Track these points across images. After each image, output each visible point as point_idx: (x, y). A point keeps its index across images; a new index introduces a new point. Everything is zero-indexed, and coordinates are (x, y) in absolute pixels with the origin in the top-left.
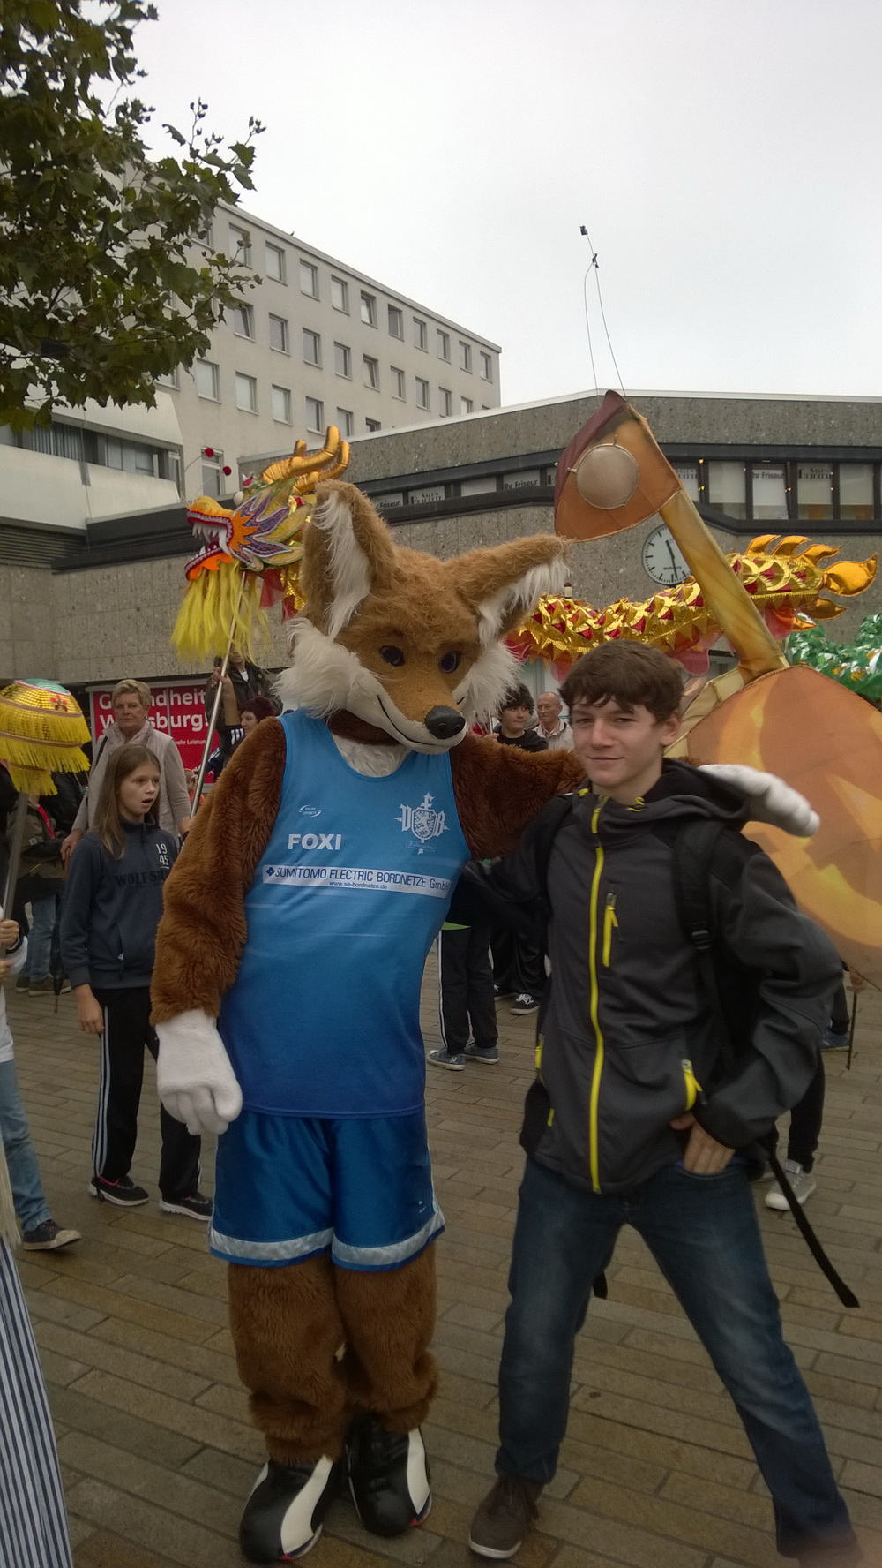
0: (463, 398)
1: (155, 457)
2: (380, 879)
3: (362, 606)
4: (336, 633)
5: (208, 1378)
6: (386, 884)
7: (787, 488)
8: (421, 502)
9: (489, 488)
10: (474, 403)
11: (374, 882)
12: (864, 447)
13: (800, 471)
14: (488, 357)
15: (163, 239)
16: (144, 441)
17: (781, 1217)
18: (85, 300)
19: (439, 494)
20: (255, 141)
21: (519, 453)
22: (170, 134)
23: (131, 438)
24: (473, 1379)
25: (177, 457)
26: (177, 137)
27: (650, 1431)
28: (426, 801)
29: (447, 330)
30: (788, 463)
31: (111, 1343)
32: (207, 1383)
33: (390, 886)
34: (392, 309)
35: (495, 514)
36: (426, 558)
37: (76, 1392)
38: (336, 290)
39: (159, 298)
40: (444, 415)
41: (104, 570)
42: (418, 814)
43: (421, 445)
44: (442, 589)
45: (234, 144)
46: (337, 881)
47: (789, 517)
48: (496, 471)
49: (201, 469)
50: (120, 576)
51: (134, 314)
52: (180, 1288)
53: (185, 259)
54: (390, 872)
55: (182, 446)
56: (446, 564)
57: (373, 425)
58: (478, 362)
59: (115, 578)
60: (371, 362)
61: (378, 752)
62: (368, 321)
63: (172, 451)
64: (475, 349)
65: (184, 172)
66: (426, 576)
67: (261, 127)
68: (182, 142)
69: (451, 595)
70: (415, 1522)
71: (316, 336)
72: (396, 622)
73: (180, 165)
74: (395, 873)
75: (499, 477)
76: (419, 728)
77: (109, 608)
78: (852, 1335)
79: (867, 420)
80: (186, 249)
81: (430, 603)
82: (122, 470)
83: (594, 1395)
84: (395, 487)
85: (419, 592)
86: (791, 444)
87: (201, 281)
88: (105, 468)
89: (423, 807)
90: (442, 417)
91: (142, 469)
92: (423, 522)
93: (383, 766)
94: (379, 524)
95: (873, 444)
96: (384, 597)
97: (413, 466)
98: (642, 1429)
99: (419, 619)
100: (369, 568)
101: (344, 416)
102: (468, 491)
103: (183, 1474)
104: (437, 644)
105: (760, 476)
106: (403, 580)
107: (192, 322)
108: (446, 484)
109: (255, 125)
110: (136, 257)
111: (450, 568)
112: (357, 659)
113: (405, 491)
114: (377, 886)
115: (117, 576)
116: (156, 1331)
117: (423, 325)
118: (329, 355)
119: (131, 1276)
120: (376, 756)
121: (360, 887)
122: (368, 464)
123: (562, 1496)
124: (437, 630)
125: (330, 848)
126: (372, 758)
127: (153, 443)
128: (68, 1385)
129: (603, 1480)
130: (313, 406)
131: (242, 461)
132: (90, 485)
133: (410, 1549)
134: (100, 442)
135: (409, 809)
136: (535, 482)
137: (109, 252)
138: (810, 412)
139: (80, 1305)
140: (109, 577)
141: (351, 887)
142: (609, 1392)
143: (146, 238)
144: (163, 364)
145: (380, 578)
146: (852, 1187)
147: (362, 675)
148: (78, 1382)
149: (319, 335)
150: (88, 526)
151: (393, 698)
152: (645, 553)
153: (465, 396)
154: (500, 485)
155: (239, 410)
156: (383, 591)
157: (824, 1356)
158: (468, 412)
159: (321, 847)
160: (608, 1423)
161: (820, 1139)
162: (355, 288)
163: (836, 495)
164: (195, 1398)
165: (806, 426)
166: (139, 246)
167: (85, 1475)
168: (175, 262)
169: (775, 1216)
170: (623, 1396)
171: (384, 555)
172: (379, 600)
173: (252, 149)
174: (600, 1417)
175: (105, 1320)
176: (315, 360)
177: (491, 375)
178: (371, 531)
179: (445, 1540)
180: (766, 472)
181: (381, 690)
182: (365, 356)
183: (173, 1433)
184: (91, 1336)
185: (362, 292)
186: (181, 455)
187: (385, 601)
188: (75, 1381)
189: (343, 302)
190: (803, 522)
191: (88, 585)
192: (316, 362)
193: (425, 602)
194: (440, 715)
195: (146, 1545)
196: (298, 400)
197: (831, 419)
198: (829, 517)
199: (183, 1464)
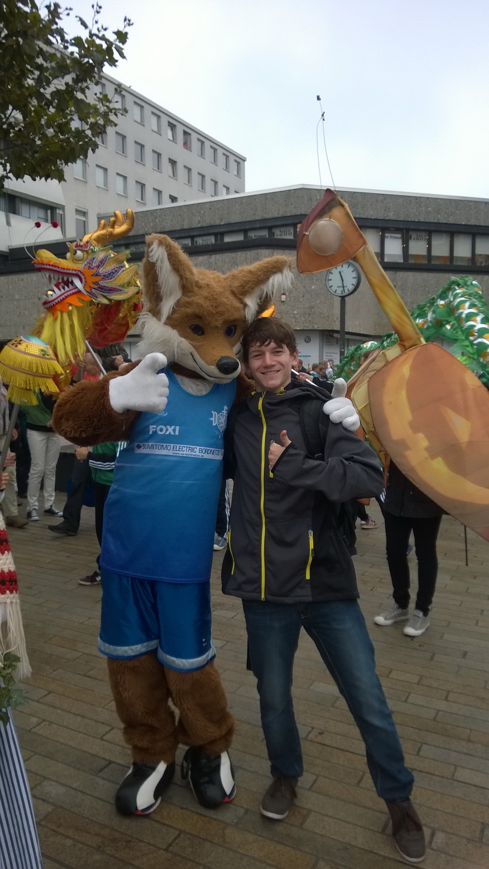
0: (224, 186)
1: (49, 212)
2: (200, 452)
3: (178, 304)
4: (166, 318)
5: (109, 726)
6: (203, 454)
7: (403, 244)
8: (201, 244)
9: (240, 238)
10: (230, 189)
11: (197, 453)
12: (446, 223)
13: (411, 235)
14: (238, 163)
15: (74, 84)
16: (43, 202)
17: (412, 640)
18: (24, 118)
19: (211, 240)
20: (128, 29)
21: (257, 218)
22: (80, 22)
23: (35, 200)
24: (254, 725)
25: (61, 212)
26: (84, 24)
27: (352, 753)
28: (225, 410)
29: (216, 146)
30: (404, 231)
31: (53, 707)
32: (108, 728)
33: (206, 456)
34: (185, 133)
35: (244, 252)
36: (214, 274)
37: (35, 733)
38: (154, 120)
39: (68, 120)
40: (213, 195)
41: (19, 275)
42: (220, 416)
43: (202, 212)
44: (222, 290)
45: (116, 30)
46: (176, 452)
47: (404, 261)
48: (244, 228)
49: (75, 220)
50: (29, 279)
51: (53, 128)
52: (89, 677)
53: (86, 97)
54: (206, 448)
55: (64, 206)
56: (224, 276)
57: (173, 199)
58: (233, 166)
59: (26, 280)
60: (173, 163)
61: (197, 383)
62: (172, 139)
63: (58, 208)
64: (232, 158)
65: (86, 46)
66: (214, 284)
67: (131, 23)
68: (86, 27)
69: (228, 294)
70: (227, 799)
71: (142, 146)
72: (197, 311)
73: (84, 41)
74: (208, 448)
75: (245, 231)
76: (214, 370)
77: (22, 298)
78: (455, 702)
79: (448, 209)
80: (87, 91)
81: (216, 299)
82: (30, 218)
83: (321, 734)
84: (187, 235)
85: (209, 293)
86: (406, 220)
87: (93, 110)
88: (20, 217)
89: (223, 413)
90: (212, 196)
91: (41, 218)
92: (203, 255)
93: (201, 390)
94: (183, 256)
95: (450, 222)
96: (189, 297)
97: (197, 223)
98: (348, 751)
99: (210, 308)
100: (180, 282)
101: (157, 193)
102: (227, 239)
103: (100, 777)
104: (221, 322)
105: (389, 237)
106: (200, 287)
107: (89, 133)
108: (216, 235)
109: (127, 21)
110: (57, 93)
111: (227, 279)
112: (177, 333)
113: (193, 238)
114: (199, 456)
115: (27, 280)
116: (78, 700)
117: (203, 143)
118: (149, 157)
119: (60, 670)
120: (197, 385)
121: (190, 456)
122: (172, 221)
123: (308, 787)
124: (221, 314)
125: (172, 433)
126: (194, 386)
127: (48, 203)
128: (31, 729)
129: (330, 779)
130: (140, 186)
131: (100, 216)
132: (11, 226)
133: (228, 815)
134: (17, 201)
135: (216, 414)
136: (266, 235)
137: (42, 90)
138: (418, 203)
139: (34, 686)
140: (23, 280)
141: (184, 455)
142: (328, 731)
143: (63, 83)
144: (71, 158)
145: (187, 287)
146: (449, 624)
147: (181, 342)
148: (36, 728)
149: (144, 146)
150: (10, 250)
151: (199, 353)
152: (327, 278)
153: (225, 185)
154: (246, 236)
155: (98, 187)
156: (189, 294)
157: (441, 713)
158: (227, 194)
159: (167, 433)
160: (329, 748)
161: (434, 599)
162: (165, 120)
163: (429, 250)
164: (103, 736)
165: (415, 210)
166: (60, 87)
167: (45, 778)
168: (79, 98)
169: (409, 639)
170: (336, 734)
171: (188, 274)
172: (187, 299)
173: (126, 33)
174: (325, 745)
175: (48, 694)
176: (141, 160)
177: (240, 173)
178: (179, 261)
179: (247, 811)
180: (392, 235)
181: (193, 350)
182: (170, 159)
183: (92, 755)
184: (41, 703)
185: (169, 122)
186: (64, 211)
187: (190, 300)
188: (34, 727)
189: (158, 127)
190: (411, 264)
191: (10, 284)
192: (142, 161)
193: (213, 299)
194: (224, 361)
195: (84, 815)
196: (131, 182)
197: (428, 207)
198: (425, 262)
199: (100, 772)
